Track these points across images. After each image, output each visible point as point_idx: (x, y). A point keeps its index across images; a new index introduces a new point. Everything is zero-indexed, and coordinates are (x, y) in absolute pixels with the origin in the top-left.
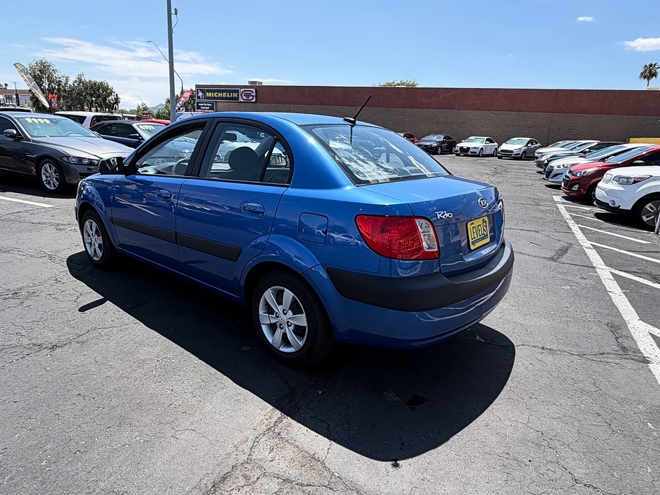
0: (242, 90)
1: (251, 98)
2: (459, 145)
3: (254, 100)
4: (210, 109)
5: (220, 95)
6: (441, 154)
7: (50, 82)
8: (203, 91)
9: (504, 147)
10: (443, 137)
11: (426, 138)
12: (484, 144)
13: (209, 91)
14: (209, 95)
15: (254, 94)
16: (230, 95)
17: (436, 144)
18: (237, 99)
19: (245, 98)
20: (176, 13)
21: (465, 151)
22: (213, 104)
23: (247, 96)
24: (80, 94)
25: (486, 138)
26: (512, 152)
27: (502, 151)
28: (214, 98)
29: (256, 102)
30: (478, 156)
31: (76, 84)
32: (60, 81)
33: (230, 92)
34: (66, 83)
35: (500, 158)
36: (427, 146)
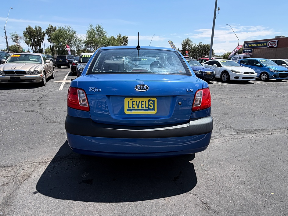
0: (269, 41)
1: (274, 45)
3: (276, 46)
4: (249, 53)
5: (256, 45)
7: (189, 46)
8: (248, 44)
13: (250, 44)
14: (250, 46)
15: (277, 43)
16: (262, 44)
18: (266, 46)
19: (270, 45)
20: (219, 10)
22: (251, 50)
23: (272, 44)
24: (198, 50)
28: (253, 47)
29: (277, 47)
31: (198, 47)
32: (192, 46)
33: (262, 43)
34: (194, 47)
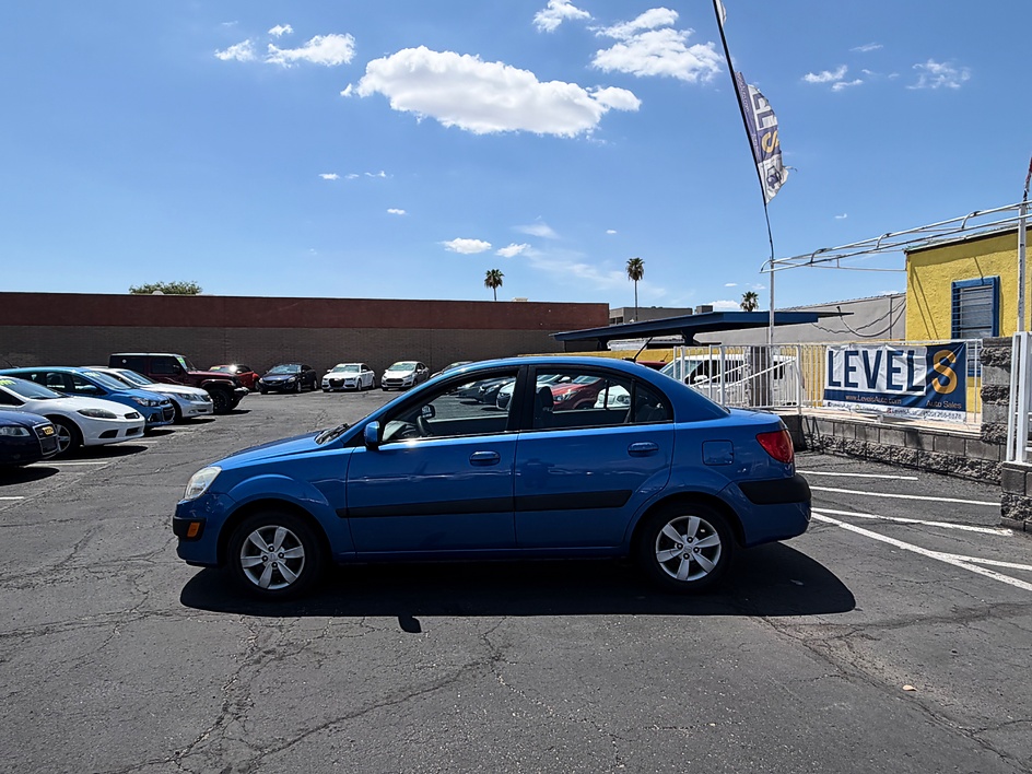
2: (328, 377)
6: (302, 392)
9: (389, 375)
10: (299, 367)
11: (274, 370)
12: (360, 373)
17: (293, 379)
21: (337, 386)
25: (360, 365)
26: (401, 380)
27: (389, 380)
30: (356, 390)
35: (386, 389)
36: (280, 381)
